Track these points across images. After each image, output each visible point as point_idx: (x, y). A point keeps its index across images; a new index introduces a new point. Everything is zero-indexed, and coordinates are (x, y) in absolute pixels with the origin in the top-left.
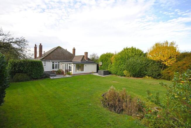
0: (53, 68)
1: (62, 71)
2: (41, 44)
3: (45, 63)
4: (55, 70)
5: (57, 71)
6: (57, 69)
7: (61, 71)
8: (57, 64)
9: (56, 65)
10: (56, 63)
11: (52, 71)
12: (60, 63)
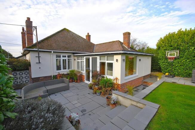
0: (59, 68)
1: (78, 75)
2: (29, 19)
3: (39, 57)
4: (63, 71)
5: (68, 74)
6: (67, 70)
7: (76, 75)
8: (67, 58)
9: (64, 61)
10: (63, 57)
11: (56, 74)
12: (72, 58)
